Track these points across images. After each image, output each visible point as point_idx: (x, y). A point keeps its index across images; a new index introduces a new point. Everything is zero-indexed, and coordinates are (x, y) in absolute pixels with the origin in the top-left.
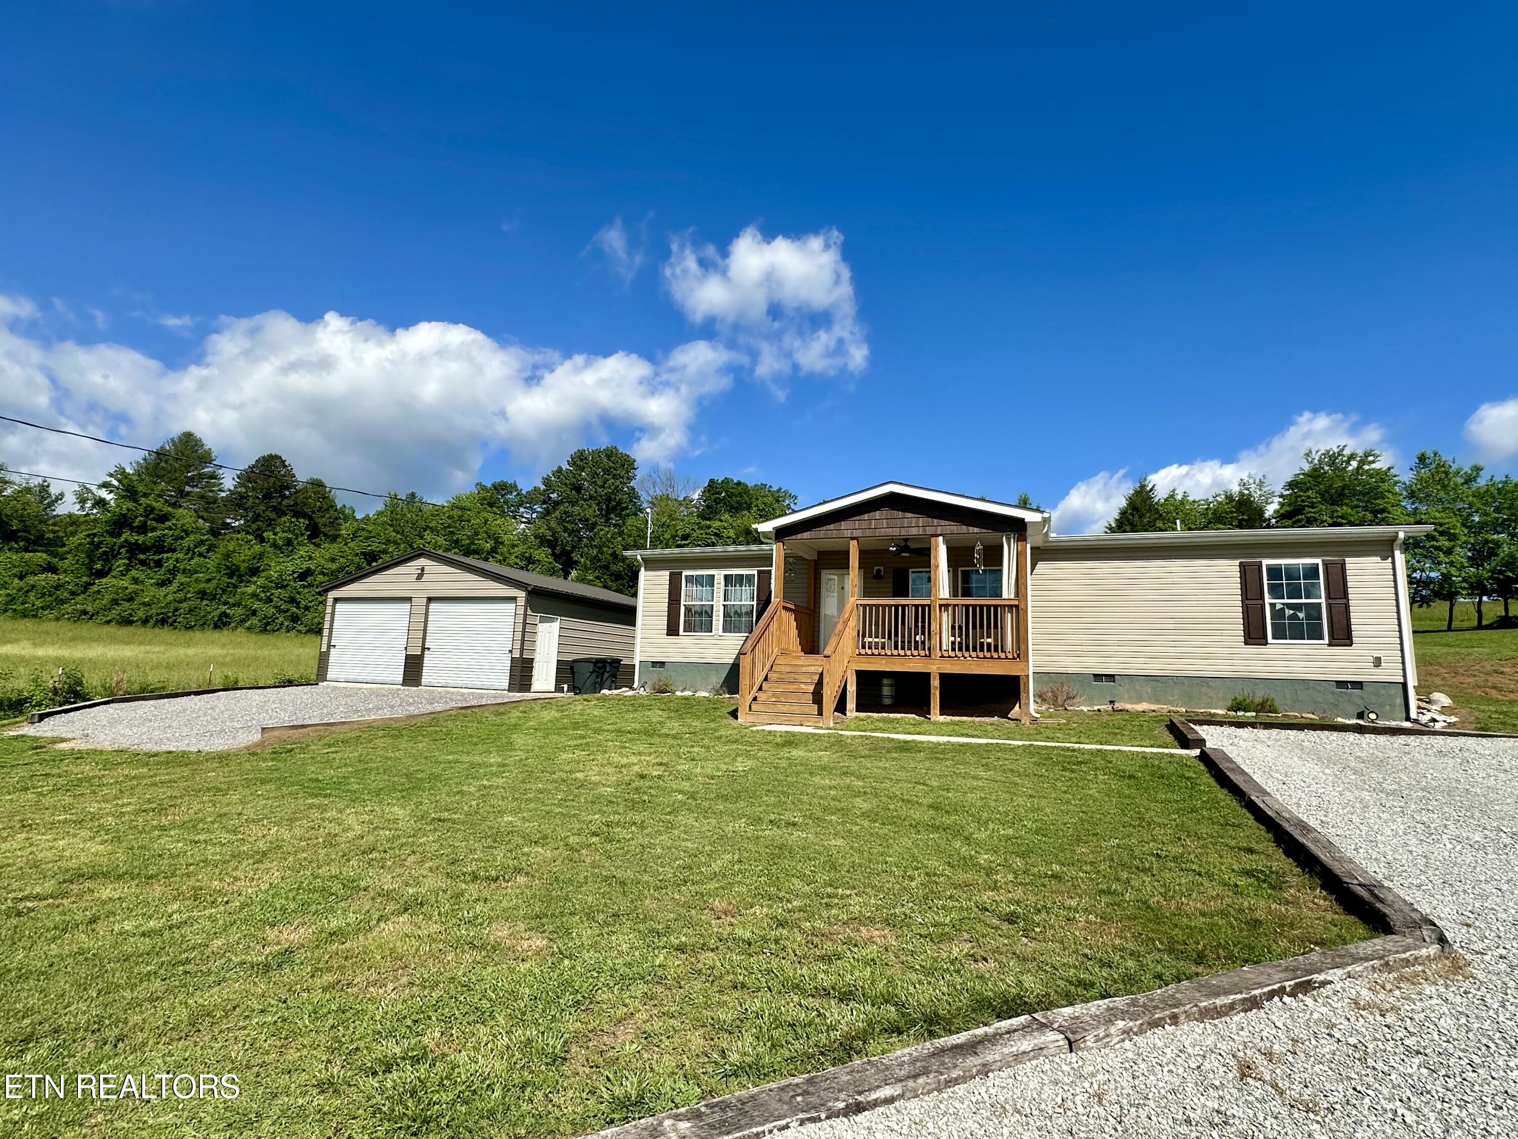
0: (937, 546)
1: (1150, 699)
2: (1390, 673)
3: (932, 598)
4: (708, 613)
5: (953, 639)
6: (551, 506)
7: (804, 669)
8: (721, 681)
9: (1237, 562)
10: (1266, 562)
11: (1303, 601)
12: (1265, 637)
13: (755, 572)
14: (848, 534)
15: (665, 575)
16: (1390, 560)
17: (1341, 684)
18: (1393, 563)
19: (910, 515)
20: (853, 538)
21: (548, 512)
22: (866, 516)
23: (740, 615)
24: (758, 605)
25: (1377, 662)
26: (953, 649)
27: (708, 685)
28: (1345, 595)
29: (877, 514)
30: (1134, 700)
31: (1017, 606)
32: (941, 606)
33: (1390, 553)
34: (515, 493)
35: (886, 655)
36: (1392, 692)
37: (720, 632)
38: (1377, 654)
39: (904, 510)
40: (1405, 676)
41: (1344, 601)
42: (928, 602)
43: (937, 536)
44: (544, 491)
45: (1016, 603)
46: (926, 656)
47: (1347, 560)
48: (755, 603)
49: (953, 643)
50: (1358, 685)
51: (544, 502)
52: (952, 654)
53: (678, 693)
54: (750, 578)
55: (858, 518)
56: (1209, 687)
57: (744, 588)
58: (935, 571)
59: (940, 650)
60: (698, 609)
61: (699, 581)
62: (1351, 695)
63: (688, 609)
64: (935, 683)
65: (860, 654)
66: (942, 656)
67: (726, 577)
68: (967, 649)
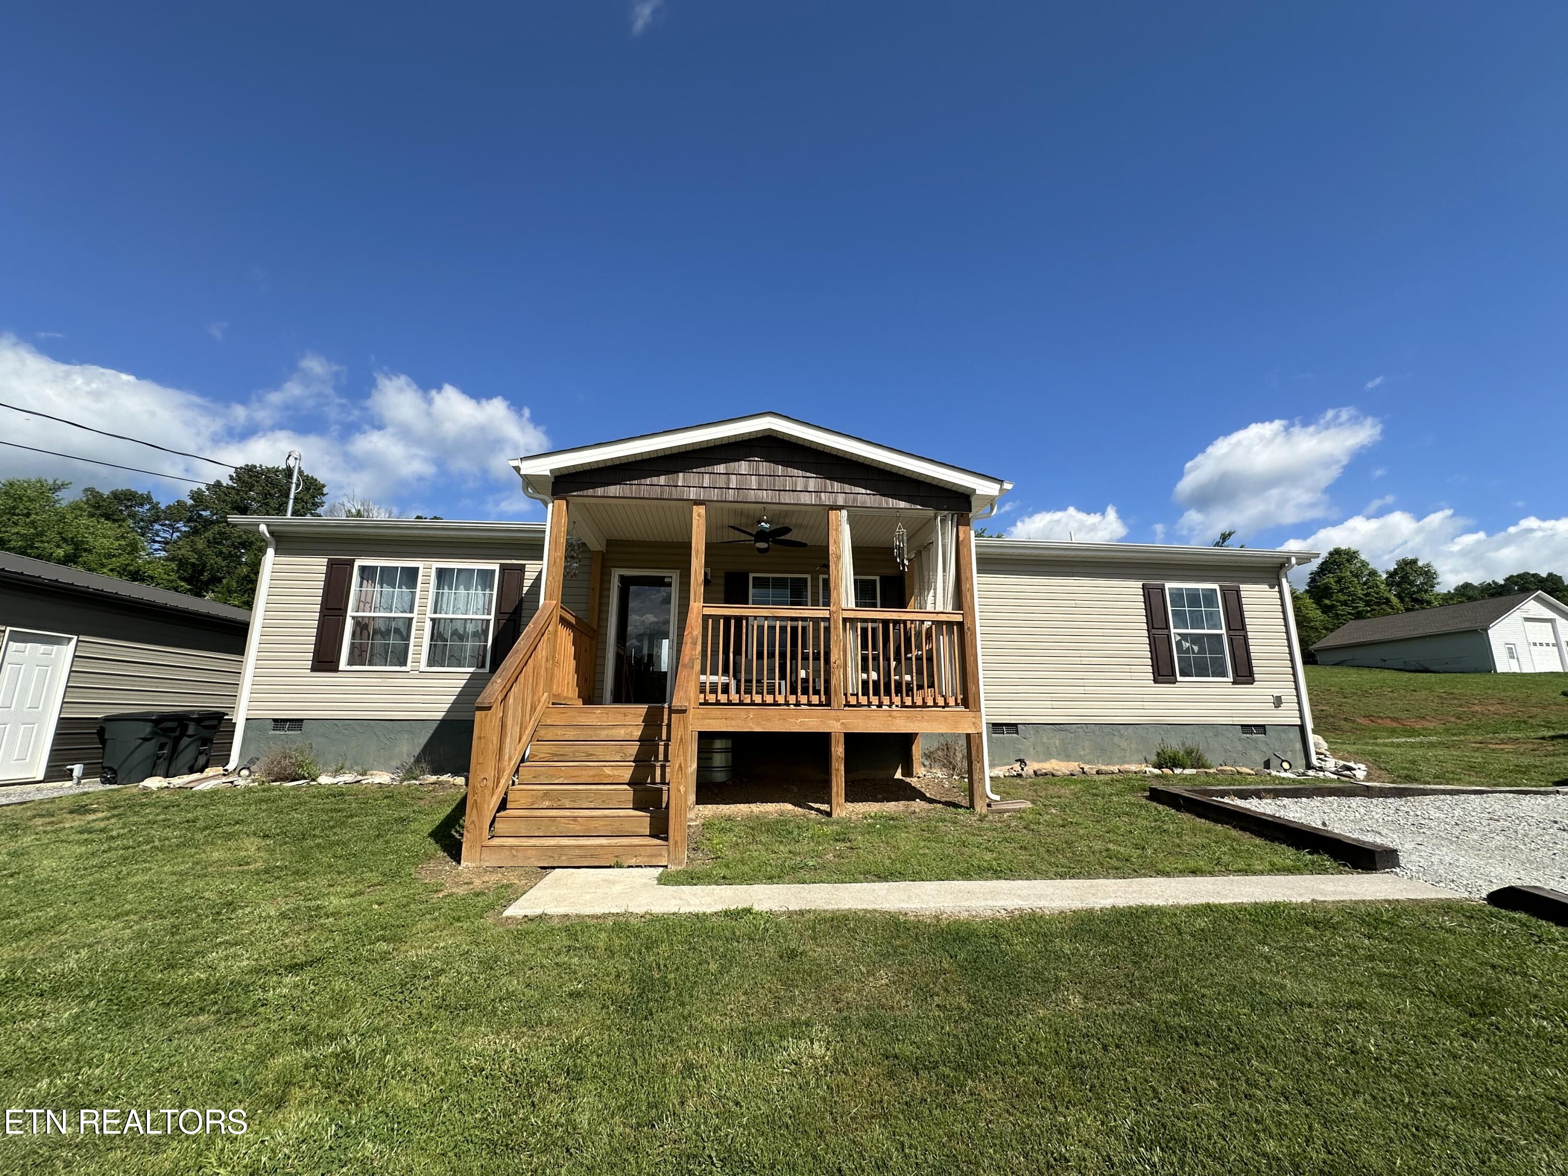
0: (839, 525)
1: (1058, 754)
2: (1288, 715)
3: (832, 608)
4: (403, 630)
5: (865, 676)
6: (198, 525)
7: (603, 734)
8: (418, 750)
9: (1140, 584)
10: (1168, 585)
11: (1206, 631)
12: (1174, 674)
13: (497, 567)
14: (693, 494)
15: (317, 565)
16: (1277, 589)
17: (1246, 728)
18: (1281, 592)
19: (796, 472)
20: (698, 502)
21: (195, 532)
22: (721, 468)
23: (461, 638)
24: (497, 620)
25: (1278, 702)
26: (865, 693)
27: (390, 758)
28: (1243, 627)
29: (743, 467)
30: (1042, 756)
31: (960, 625)
32: (845, 620)
33: (1275, 582)
34: (148, 507)
35: (753, 704)
36: (1292, 736)
37: (423, 666)
38: (1277, 693)
39: (786, 464)
40: (1302, 717)
41: (1242, 633)
42: (826, 614)
43: (840, 508)
44: (192, 506)
45: (959, 618)
46: (820, 705)
47: (1242, 587)
48: (492, 617)
49: (865, 683)
50: (1262, 728)
51: (190, 520)
52: (863, 700)
53: (324, 780)
54: (486, 576)
55: (709, 469)
56: (1121, 736)
57: (473, 592)
58: (837, 565)
59: (845, 695)
60: (382, 626)
61: (388, 576)
62: (1256, 741)
63: (361, 626)
64: (838, 750)
65: (706, 703)
66: (848, 705)
67: (441, 573)
68: (888, 692)
